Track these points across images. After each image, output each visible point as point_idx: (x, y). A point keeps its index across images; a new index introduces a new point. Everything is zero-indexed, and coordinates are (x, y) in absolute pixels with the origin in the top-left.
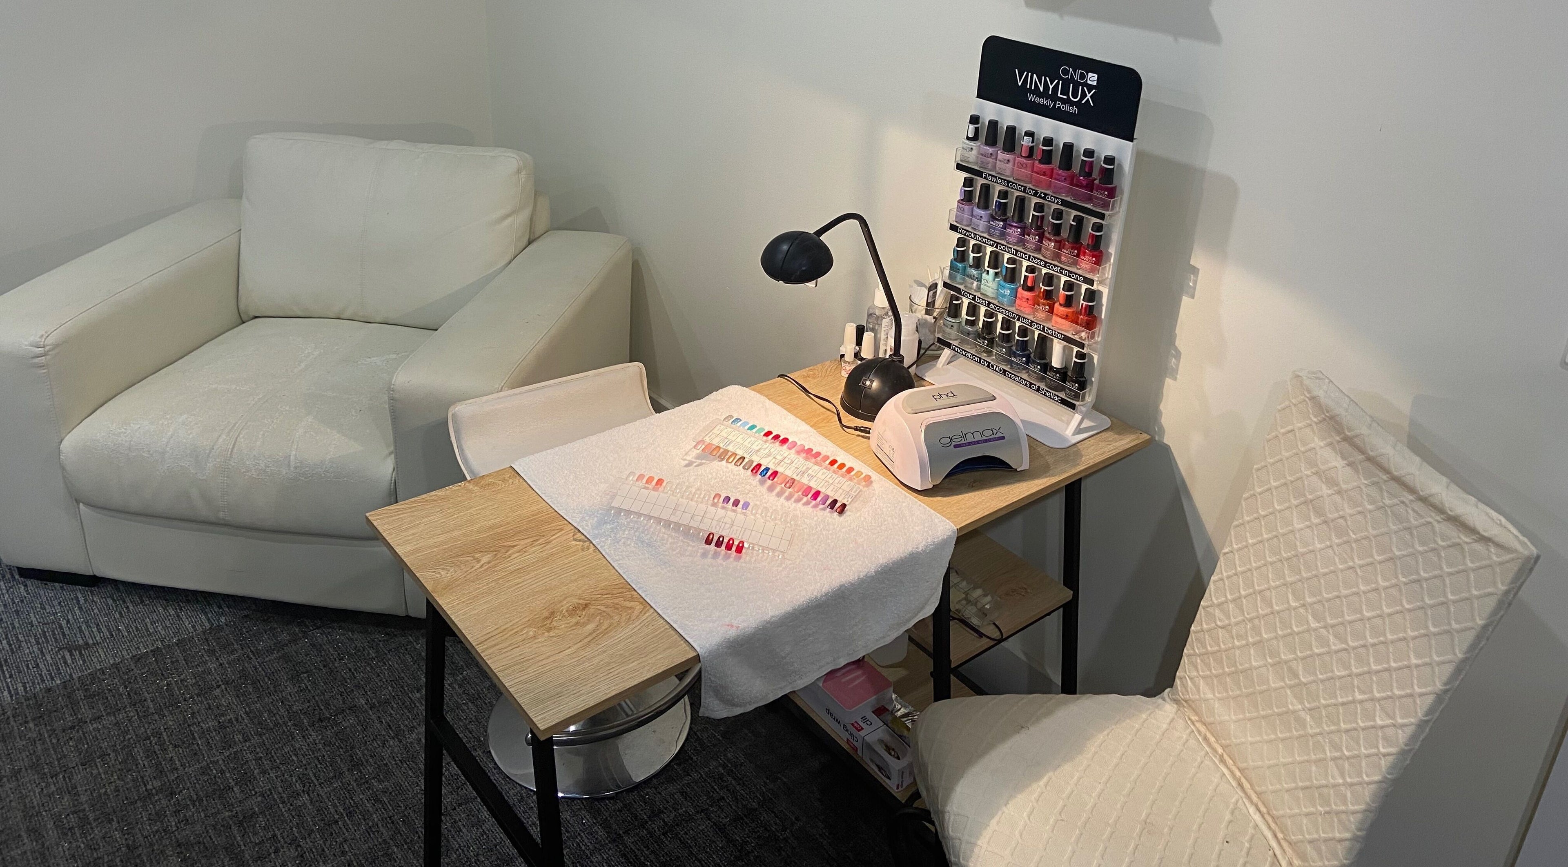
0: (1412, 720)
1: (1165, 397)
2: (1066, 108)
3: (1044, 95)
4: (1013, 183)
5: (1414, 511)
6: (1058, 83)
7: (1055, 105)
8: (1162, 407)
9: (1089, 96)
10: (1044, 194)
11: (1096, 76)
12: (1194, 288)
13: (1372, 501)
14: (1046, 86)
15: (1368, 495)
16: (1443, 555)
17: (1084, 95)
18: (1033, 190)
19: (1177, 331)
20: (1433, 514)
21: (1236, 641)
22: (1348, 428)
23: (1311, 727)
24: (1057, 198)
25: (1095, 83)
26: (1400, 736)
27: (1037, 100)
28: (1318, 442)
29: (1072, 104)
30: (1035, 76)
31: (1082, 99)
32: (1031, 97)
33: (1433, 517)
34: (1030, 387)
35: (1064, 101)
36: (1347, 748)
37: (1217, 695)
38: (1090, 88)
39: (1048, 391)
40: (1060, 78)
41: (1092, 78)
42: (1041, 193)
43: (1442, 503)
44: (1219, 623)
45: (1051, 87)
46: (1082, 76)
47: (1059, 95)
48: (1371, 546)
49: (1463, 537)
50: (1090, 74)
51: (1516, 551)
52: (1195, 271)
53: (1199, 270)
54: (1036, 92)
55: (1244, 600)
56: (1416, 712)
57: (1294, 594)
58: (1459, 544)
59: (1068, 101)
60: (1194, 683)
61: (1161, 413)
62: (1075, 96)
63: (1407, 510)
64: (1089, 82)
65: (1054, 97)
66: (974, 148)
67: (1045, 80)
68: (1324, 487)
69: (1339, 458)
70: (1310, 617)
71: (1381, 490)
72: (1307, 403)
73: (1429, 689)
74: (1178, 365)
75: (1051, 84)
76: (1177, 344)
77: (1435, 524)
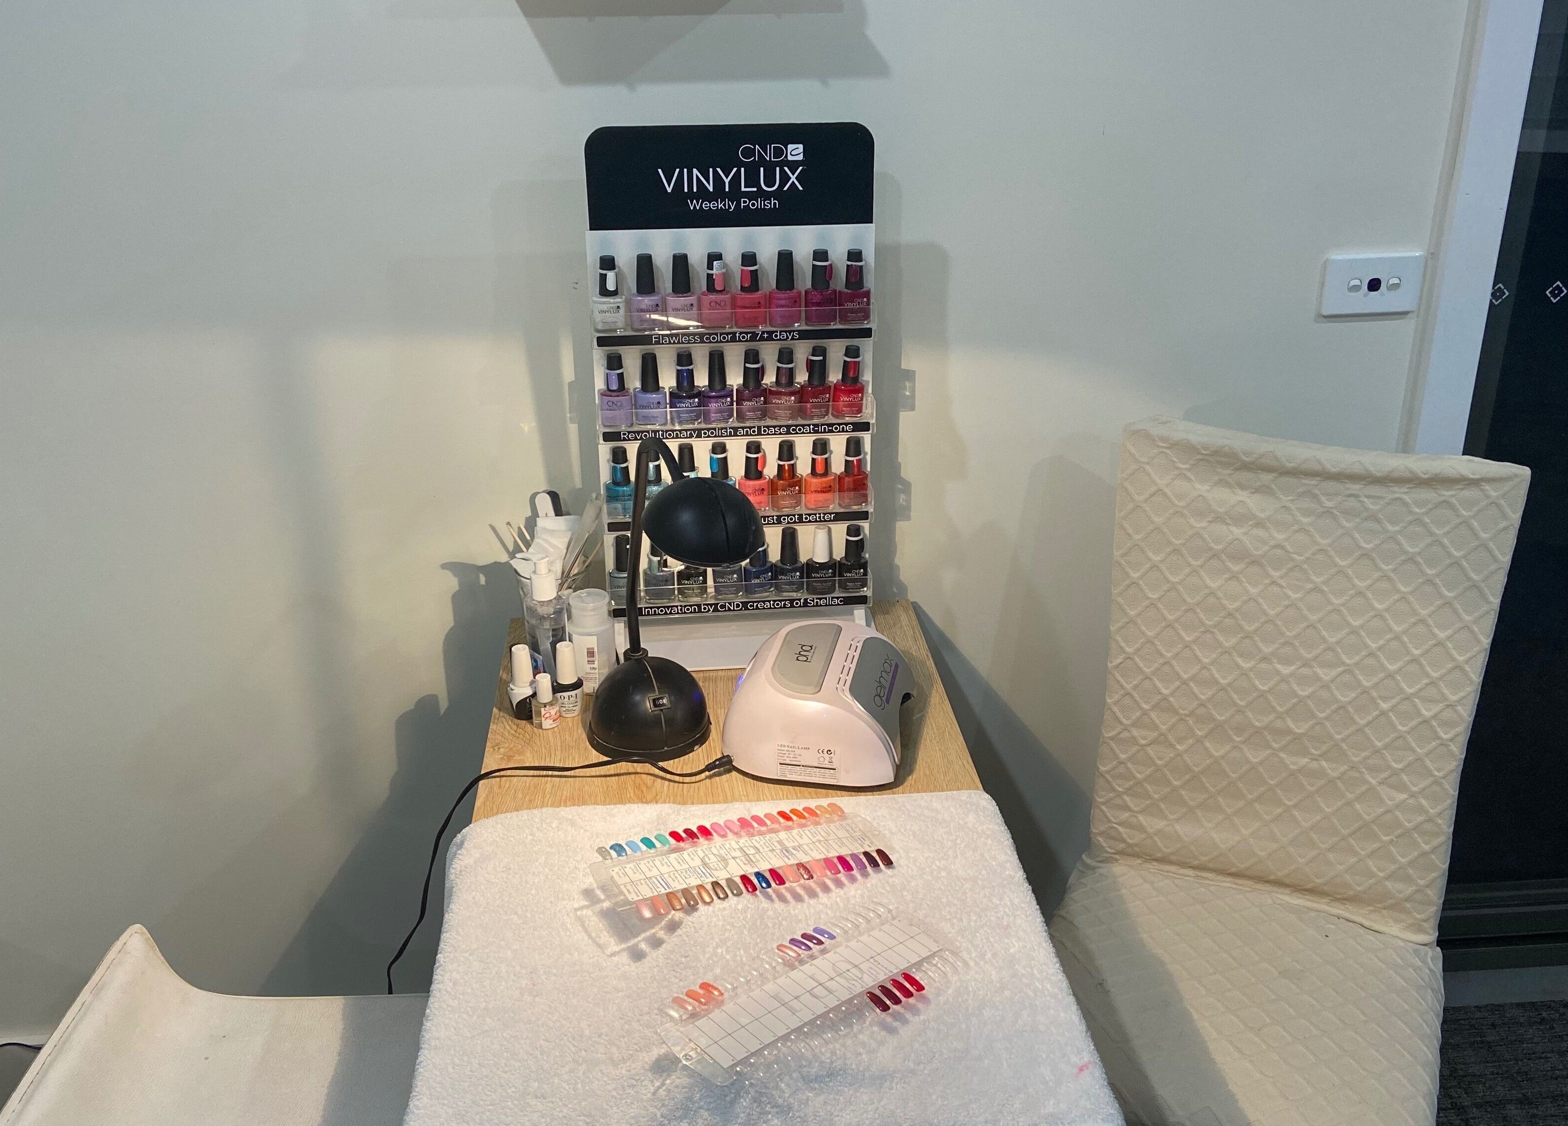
0: (1469, 689)
1: (898, 547)
2: (759, 204)
3: (719, 192)
4: (710, 334)
5: (1368, 497)
6: (739, 172)
7: (739, 204)
8: (897, 561)
9: (793, 178)
10: (768, 332)
11: (801, 146)
12: (913, 396)
13: (1306, 513)
14: (718, 181)
15: (1298, 509)
16: (1428, 521)
17: (785, 178)
18: (747, 333)
19: (900, 459)
20: (1396, 489)
21: (1178, 747)
22: (1245, 454)
23: (1333, 770)
24: (790, 332)
25: (800, 157)
26: (1462, 711)
27: (706, 205)
28: (1202, 488)
29: (767, 196)
30: (695, 171)
31: (782, 185)
32: (694, 205)
33: (1399, 492)
34: (792, 606)
35: (750, 196)
36: (1395, 761)
37: (1171, 817)
38: (793, 165)
39: (820, 599)
40: (740, 164)
41: (795, 152)
42: (763, 333)
43: (1411, 472)
44: (1143, 742)
45: (727, 181)
46: (778, 153)
47: (743, 189)
48: (1329, 556)
49: (1446, 493)
50: (790, 147)
51: (1516, 476)
52: (909, 375)
53: (914, 372)
54: (703, 195)
55: (1171, 699)
56: (1470, 679)
57: (1241, 655)
58: (1445, 501)
59: (761, 194)
60: (1130, 826)
61: (898, 567)
62: (770, 182)
63: (1360, 501)
64: (790, 158)
65: (735, 193)
66: (620, 305)
67: (715, 172)
68: (1233, 529)
69: (1239, 491)
70: (1279, 667)
71: (1315, 496)
72: (1166, 454)
73: (1476, 649)
74: (909, 501)
75: (727, 178)
76: (902, 475)
77: (1405, 497)
